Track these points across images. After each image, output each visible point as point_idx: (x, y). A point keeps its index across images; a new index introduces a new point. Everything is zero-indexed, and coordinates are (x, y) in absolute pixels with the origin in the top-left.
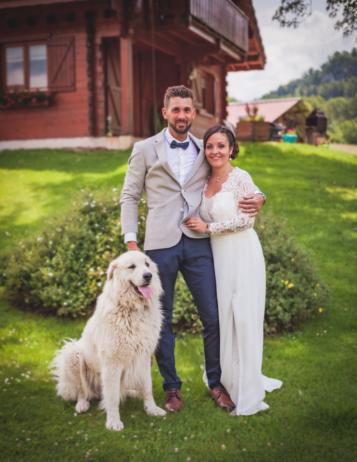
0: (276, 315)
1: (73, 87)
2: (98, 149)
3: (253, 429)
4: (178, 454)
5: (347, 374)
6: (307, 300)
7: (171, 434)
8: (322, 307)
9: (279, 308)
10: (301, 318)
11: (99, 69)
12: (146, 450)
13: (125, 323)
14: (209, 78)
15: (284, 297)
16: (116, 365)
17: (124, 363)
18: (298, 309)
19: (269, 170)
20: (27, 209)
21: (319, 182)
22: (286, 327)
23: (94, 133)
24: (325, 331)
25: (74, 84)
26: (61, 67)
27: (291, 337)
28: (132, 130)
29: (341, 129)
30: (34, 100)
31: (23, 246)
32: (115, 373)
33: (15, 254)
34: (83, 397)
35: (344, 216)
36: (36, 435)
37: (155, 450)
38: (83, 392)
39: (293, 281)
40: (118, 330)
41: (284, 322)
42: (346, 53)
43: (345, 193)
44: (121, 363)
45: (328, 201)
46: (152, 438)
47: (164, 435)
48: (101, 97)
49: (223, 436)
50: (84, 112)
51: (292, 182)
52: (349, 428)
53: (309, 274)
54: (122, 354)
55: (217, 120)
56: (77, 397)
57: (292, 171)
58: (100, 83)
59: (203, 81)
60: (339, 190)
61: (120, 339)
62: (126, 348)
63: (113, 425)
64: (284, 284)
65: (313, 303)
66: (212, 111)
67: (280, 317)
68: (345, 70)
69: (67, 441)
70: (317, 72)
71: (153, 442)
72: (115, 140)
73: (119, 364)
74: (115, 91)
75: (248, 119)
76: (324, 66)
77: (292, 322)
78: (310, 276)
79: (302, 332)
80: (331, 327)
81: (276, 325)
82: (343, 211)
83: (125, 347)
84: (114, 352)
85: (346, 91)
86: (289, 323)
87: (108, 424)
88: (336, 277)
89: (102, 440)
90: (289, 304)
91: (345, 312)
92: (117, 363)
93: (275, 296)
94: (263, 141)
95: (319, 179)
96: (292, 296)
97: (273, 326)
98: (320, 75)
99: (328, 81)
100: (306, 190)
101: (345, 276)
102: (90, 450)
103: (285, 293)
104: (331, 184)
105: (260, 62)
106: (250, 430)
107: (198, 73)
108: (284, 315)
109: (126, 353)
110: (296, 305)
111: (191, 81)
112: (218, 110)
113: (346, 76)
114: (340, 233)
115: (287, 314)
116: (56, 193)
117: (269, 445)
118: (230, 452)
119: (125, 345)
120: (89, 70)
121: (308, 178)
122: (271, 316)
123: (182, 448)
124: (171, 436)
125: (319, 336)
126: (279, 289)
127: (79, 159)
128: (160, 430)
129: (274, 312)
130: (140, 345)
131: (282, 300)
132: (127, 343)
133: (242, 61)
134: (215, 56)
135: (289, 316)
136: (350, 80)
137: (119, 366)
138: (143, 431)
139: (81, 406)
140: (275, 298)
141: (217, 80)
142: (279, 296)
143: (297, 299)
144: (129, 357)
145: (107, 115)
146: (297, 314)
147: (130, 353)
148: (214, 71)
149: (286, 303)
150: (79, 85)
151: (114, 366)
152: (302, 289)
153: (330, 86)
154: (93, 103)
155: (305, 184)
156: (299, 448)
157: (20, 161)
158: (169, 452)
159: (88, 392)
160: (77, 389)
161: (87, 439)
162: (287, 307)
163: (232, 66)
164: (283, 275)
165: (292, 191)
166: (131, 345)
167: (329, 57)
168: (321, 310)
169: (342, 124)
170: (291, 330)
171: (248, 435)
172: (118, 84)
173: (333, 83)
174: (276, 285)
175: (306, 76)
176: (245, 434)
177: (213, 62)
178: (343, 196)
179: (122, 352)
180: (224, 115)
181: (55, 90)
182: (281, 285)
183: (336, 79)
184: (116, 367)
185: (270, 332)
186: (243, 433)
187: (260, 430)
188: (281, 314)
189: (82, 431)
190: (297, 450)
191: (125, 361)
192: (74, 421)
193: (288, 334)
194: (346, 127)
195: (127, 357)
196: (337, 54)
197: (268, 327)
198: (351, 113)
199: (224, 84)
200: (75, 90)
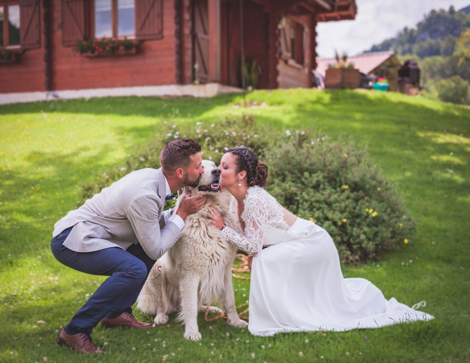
0: (360, 243)
1: (160, 35)
2: (185, 96)
3: (332, 342)
4: (254, 360)
5: (432, 298)
6: (391, 229)
7: (249, 343)
8: (408, 238)
9: (363, 237)
10: (385, 247)
11: (187, 16)
12: (223, 356)
13: (200, 233)
14: (298, 28)
15: (368, 226)
16: (193, 276)
17: (200, 274)
18: (382, 238)
19: (358, 116)
20: (112, 150)
21: (409, 126)
22: (370, 256)
23: (181, 81)
24: (411, 261)
25: (161, 32)
26: (148, 15)
27: (376, 265)
28: (219, 78)
29: (437, 88)
30: (121, 48)
31: (107, 177)
32: (192, 285)
33: (99, 184)
34: (162, 311)
35: (434, 158)
36: (114, 342)
37: (232, 357)
38: (162, 306)
39: (377, 209)
40: (192, 242)
41: (368, 251)
42: (442, 11)
43: (436, 137)
44: (197, 275)
45: (418, 144)
46: (229, 347)
47: (241, 345)
48: (188, 45)
49: (301, 347)
50: (171, 60)
51: (382, 126)
52: (431, 342)
53: (395, 204)
54: (197, 264)
55: (306, 70)
56: (156, 311)
57: (381, 116)
58: (187, 31)
59: (292, 31)
60: (429, 134)
61: (195, 250)
62: (201, 258)
63: (191, 336)
64: (368, 213)
65: (397, 232)
66: (301, 61)
67: (364, 245)
68: (442, 28)
69: (144, 347)
70: (412, 31)
71: (230, 350)
72: (202, 87)
73: (195, 275)
74: (202, 39)
75: (337, 66)
76: (419, 25)
77: (376, 251)
78: (396, 207)
79: (387, 262)
80: (417, 258)
81: (359, 253)
82: (433, 153)
83: (199, 257)
84: (190, 263)
85: (442, 50)
86: (373, 253)
87: (186, 335)
88: (425, 215)
89: (179, 347)
90: (373, 233)
91: (432, 245)
92: (193, 274)
93: (359, 225)
94: (352, 88)
95: (409, 124)
96: (376, 226)
97: (357, 254)
98: (415, 34)
99: (423, 40)
100: (396, 134)
101: (434, 214)
102: (167, 355)
103: (370, 222)
104: (422, 128)
105: (351, 12)
106: (329, 342)
107: (287, 22)
108: (368, 244)
109: (201, 264)
110: (380, 234)
111: (280, 31)
112: (307, 61)
113: (442, 35)
114: (429, 174)
115: (371, 243)
116: (142, 136)
117: (348, 355)
118: (308, 360)
119: (200, 254)
120: (176, 18)
121: (398, 123)
122: (355, 244)
123: (259, 356)
124: (248, 346)
125: (404, 265)
126: (363, 217)
127: (165, 105)
128: (238, 339)
129: (357, 240)
130: (215, 254)
131: (366, 229)
132: (202, 252)
133: (332, 11)
134: (303, 4)
135: (373, 244)
136: (446, 38)
137: (195, 277)
138: (221, 340)
139: (160, 318)
140: (358, 227)
141: (307, 30)
142: (364, 225)
143: (382, 228)
144: (204, 267)
145: (194, 62)
146: (381, 243)
147: (205, 263)
148: (303, 20)
149: (370, 231)
150: (166, 33)
151: (190, 277)
152: (386, 218)
153: (425, 45)
154: (180, 50)
155: (395, 128)
156: (378, 358)
157: (107, 107)
158: (245, 358)
159: (167, 306)
160: (157, 302)
161: (164, 345)
162: (371, 236)
163: (322, 15)
164: (367, 204)
165: (381, 135)
166: (206, 254)
167: (425, 15)
168: (406, 241)
169: (438, 84)
170: (375, 260)
171: (326, 346)
172: (206, 32)
173: (429, 42)
174: (360, 213)
175: (400, 35)
176: (324, 346)
177: (302, 11)
178: (434, 139)
179: (197, 262)
180: (314, 65)
181: (142, 38)
182: (365, 214)
183: (432, 37)
184: (192, 278)
185: (353, 260)
186: (322, 345)
187: (339, 342)
188: (365, 242)
189: (160, 339)
190: (377, 360)
191: (200, 272)
192: (152, 332)
193: (372, 263)
194: (442, 86)
195: (202, 268)
196: (433, 12)
197: (351, 255)
198: (448, 72)
199: (314, 34)
200: (162, 37)
